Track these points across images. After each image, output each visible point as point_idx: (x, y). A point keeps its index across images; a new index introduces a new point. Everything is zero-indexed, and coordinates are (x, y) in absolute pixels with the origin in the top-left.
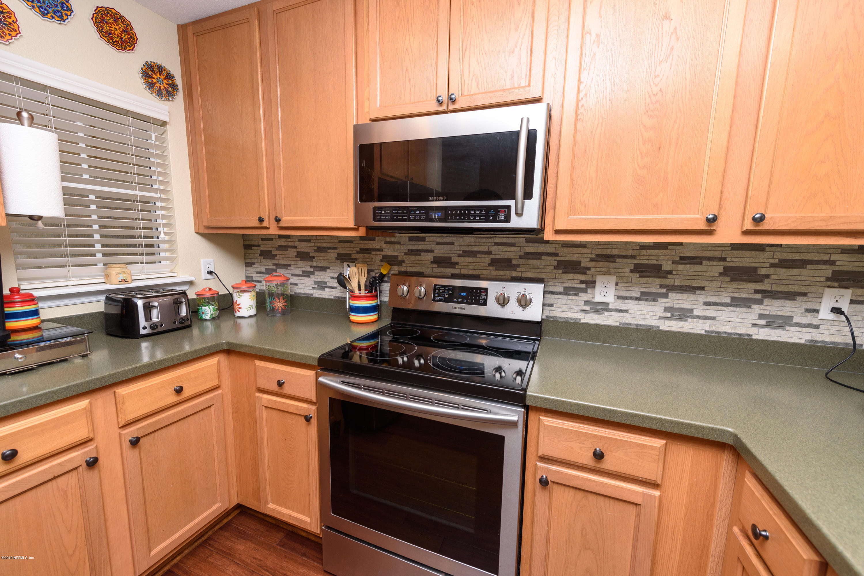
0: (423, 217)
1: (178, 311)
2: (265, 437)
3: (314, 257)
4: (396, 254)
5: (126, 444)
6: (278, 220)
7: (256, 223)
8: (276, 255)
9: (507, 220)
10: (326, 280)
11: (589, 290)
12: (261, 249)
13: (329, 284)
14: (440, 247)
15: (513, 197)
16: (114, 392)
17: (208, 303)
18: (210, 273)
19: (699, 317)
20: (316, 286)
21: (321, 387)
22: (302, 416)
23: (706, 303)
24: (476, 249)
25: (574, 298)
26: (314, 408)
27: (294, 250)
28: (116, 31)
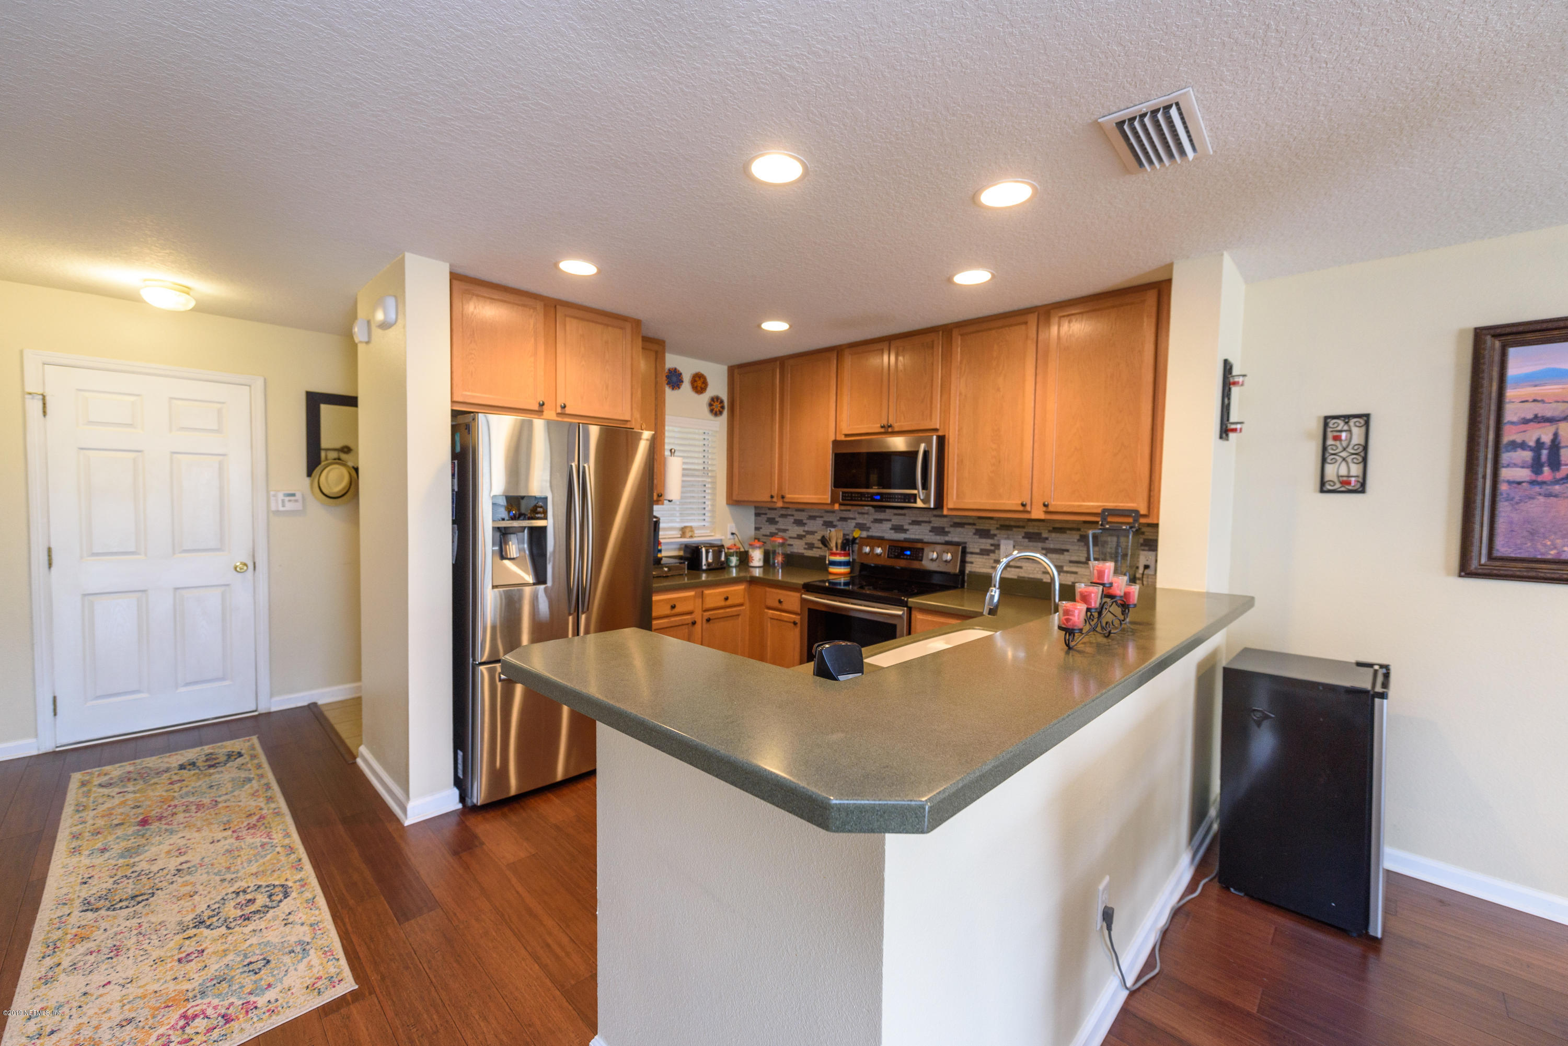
0: (869, 499)
1: (720, 556)
2: (769, 639)
3: (806, 524)
4: (865, 522)
5: (704, 621)
6: (783, 497)
7: (769, 499)
8: (778, 522)
9: (915, 502)
10: (814, 542)
11: (997, 551)
12: (768, 516)
13: (816, 545)
14: (896, 517)
15: (915, 488)
16: (702, 592)
17: (733, 556)
18: (733, 534)
19: (1067, 572)
20: (806, 547)
21: (804, 601)
22: (790, 622)
23: (1071, 562)
24: (920, 519)
25: (987, 557)
26: (798, 617)
27: (792, 517)
28: (700, 384)
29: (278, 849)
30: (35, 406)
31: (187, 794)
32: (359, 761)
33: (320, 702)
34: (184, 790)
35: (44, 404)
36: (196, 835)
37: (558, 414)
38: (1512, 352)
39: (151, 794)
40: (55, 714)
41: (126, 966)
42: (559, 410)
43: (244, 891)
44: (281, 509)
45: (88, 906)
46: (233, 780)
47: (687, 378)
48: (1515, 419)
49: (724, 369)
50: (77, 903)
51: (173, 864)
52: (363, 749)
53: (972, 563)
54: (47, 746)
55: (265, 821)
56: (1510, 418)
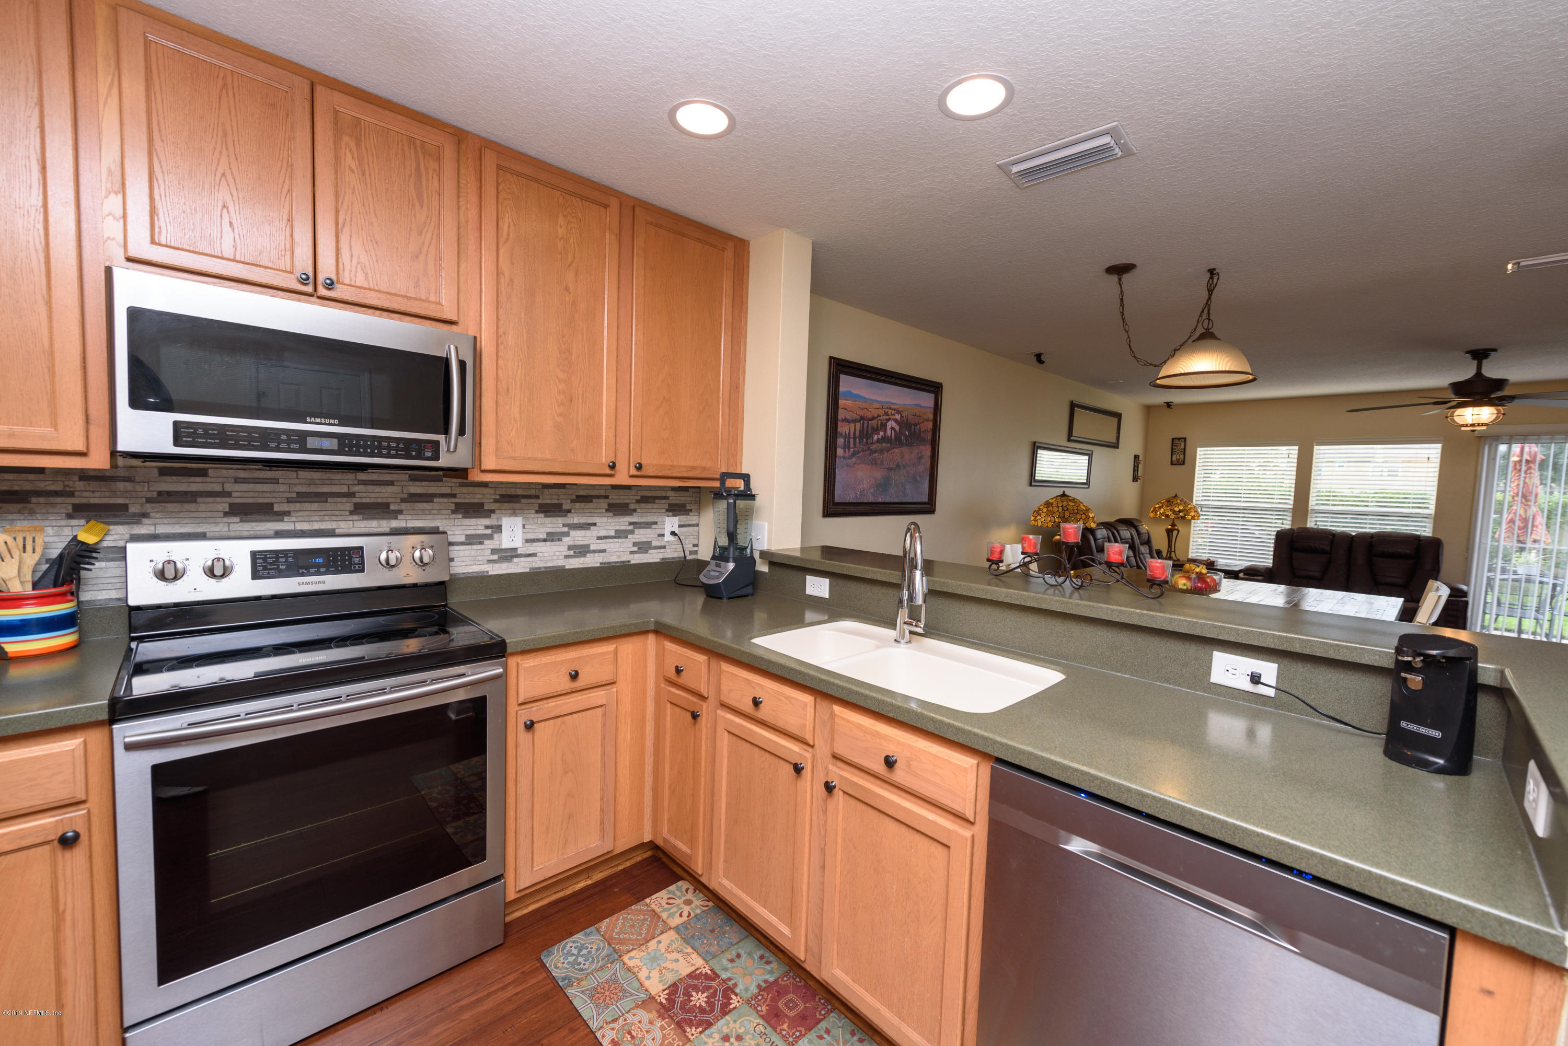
0: (294, 446)
9: (436, 457)
11: (495, 536)
15: (444, 431)
23: (598, 538)
25: (479, 547)
38: (838, 376)
56: (840, 418)
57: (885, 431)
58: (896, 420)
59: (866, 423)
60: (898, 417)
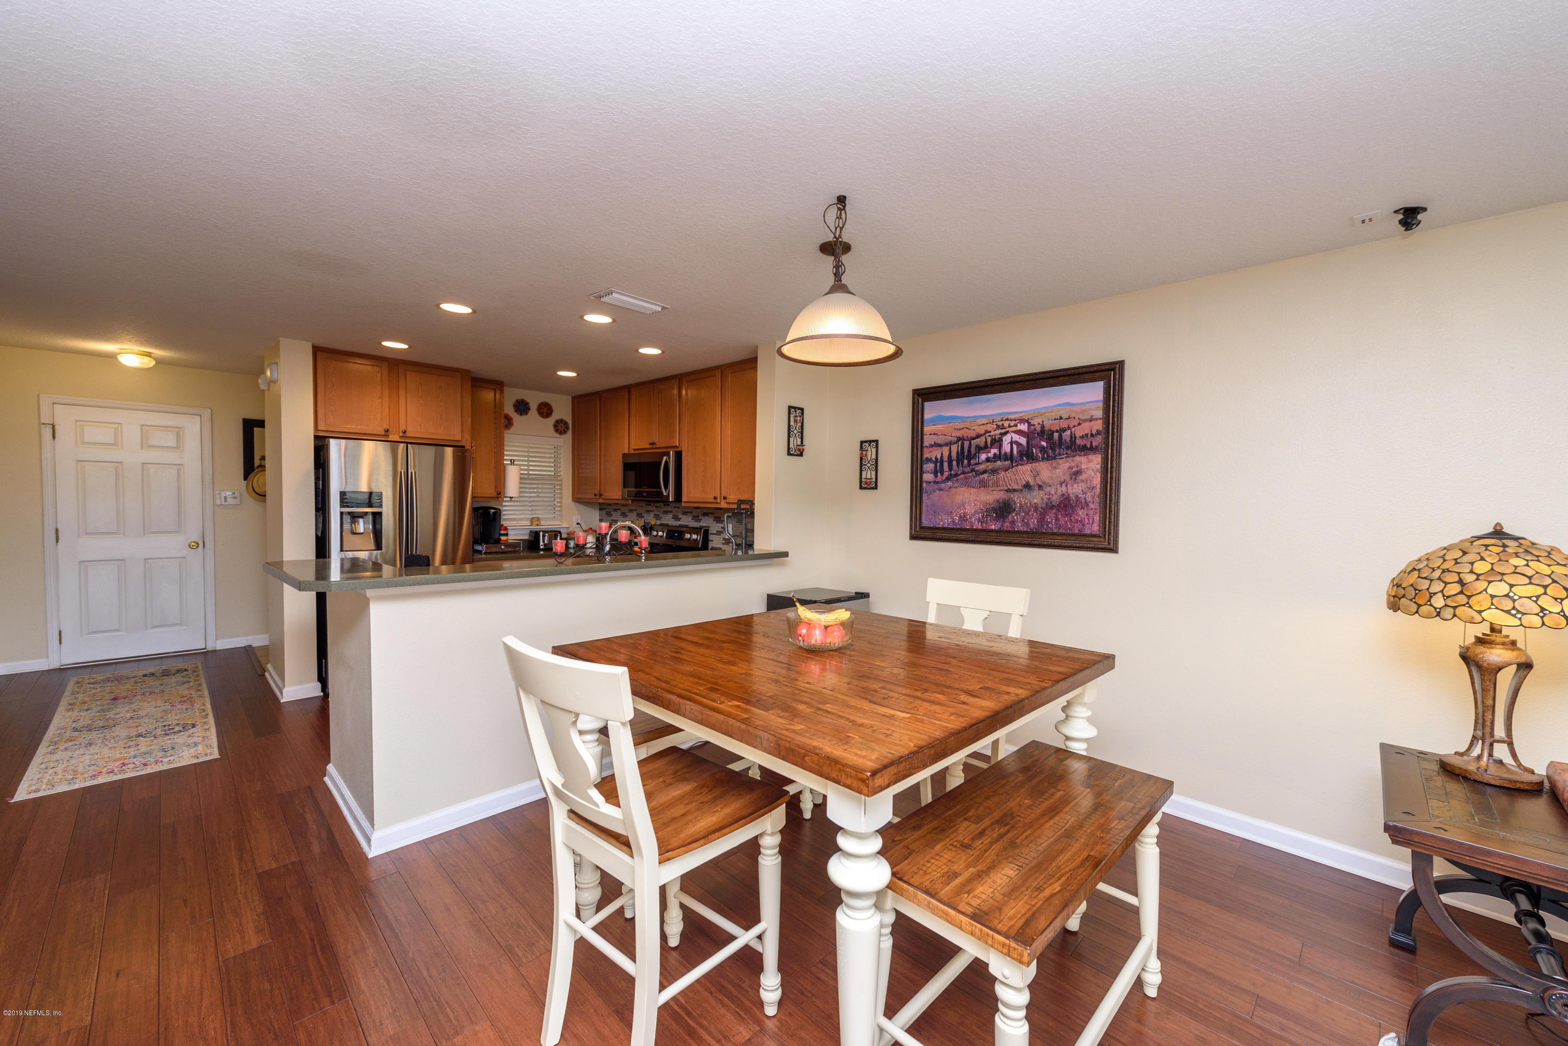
0: (641, 496)
6: (601, 495)
7: (594, 497)
9: (662, 497)
18: (578, 524)
28: (545, 410)
29: (196, 710)
30: (48, 432)
31: (145, 688)
32: (267, 674)
33: (254, 645)
34: (144, 686)
35: (54, 431)
36: (147, 704)
37: (401, 437)
38: (926, 404)
39: (121, 687)
40: (60, 643)
41: (93, 749)
42: (401, 434)
43: (169, 725)
44: (224, 503)
45: (75, 730)
46: (177, 682)
47: (534, 407)
48: (928, 445)
49: (570, 398)
50: (69, 729)
51: (128, 715)
52: (269, 666)
53: (712, 541)
54: (55, 665)
55: (192, 700)
56: (926, 443)
57: (1000, 447)
58: (1020, 432)
59: (966, 444)
60: (1024, 427)
